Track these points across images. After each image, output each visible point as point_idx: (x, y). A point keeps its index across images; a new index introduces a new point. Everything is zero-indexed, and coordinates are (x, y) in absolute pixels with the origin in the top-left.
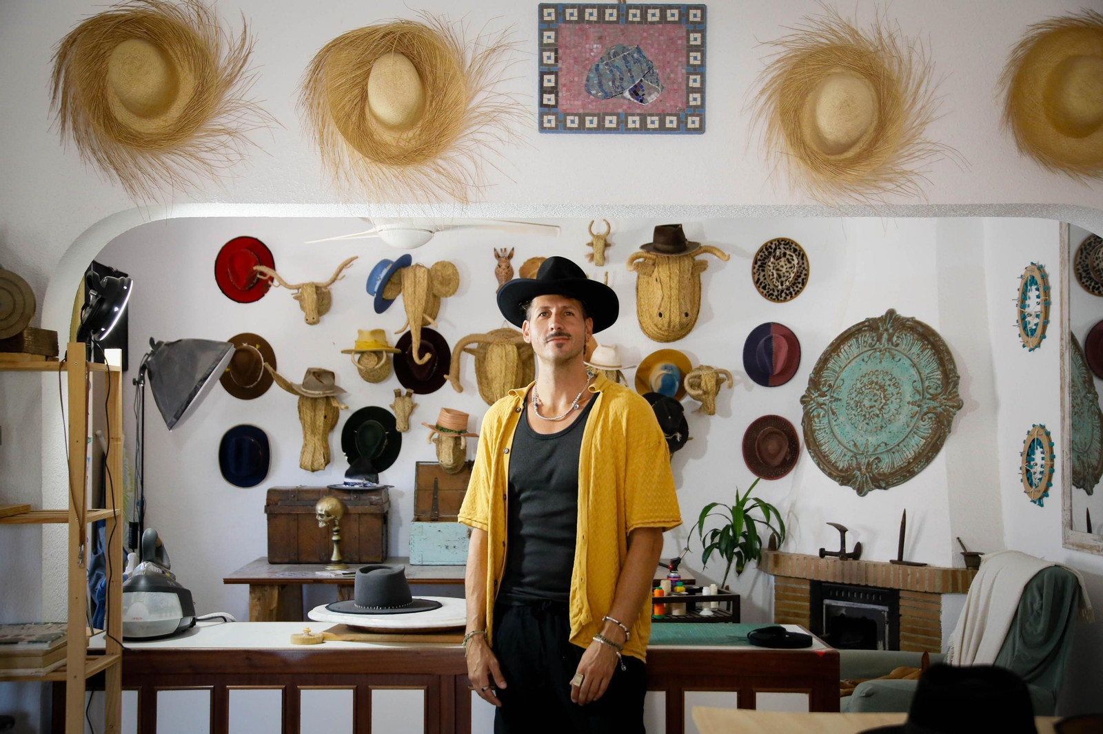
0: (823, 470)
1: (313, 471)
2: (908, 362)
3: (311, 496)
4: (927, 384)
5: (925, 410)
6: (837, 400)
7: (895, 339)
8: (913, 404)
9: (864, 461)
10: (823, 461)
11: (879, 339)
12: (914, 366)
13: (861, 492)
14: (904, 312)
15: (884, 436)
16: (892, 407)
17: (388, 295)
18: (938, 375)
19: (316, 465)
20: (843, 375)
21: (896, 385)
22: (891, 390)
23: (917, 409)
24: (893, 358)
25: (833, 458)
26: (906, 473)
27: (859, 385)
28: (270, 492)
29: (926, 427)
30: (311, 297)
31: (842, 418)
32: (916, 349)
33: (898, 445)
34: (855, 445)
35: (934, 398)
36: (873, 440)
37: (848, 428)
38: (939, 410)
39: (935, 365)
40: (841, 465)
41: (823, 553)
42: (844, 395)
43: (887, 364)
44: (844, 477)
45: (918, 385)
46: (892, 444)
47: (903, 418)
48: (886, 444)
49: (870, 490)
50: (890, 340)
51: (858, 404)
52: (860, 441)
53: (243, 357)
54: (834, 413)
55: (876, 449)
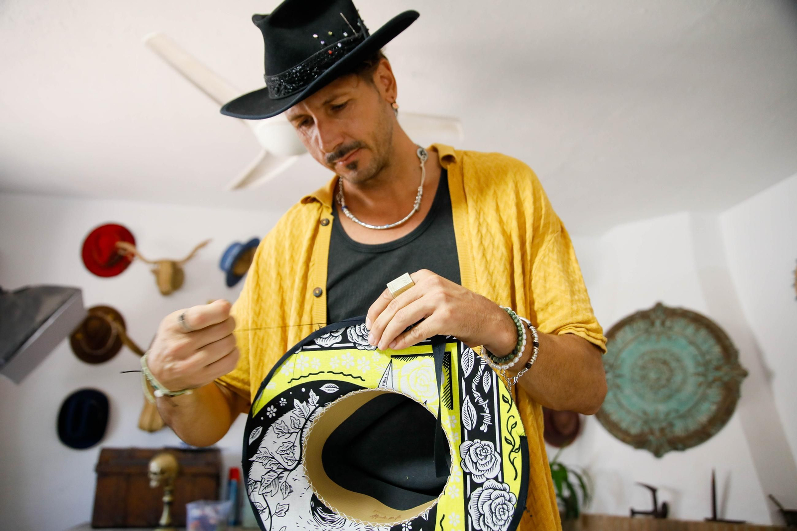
0: (616, 436)
1: (152, 430)
2: (683, 342)
3: (145, 456)
4: (708, 357)
5: (710, 378)
6: (619, 376)
7: (668, 323)
8: (698, 374)
9: (656, 427)
10: (614, 428)
11: (653, 324)
12: (692, 343)
13: (658, 454)
14: (672, 301)
15: (672, 404)
16: (678, 378)
17: (239, 270)
18: (717, 350)
19: (155, 426)
20: (624, 355)
21: (678, 360)
22: (674, 364)
23: (701, 379)
24: (669, 338)
25: (624, 425)
26: (702, 435)
27: (640, 363)
28: (104, 452)
29: (715, 394)
30: (166, 272)
31: (628, 390)
32: (690, 330)
33: (690, 410)
34: (645, 413)
35: (717, 368)
36: (662, 408)
37: (635, 399)
38: (726, 379)
39: (711, 342)
40: (634, 430)
41: (633, 513)
42: (626, 370)
43: (663, 344)
44: (639, 442)
45: (700, 358)
46: (683, 409)
47: (690, 388)
48: (677, 411)
49: (667, 451)
50: (663, 324)
51: (644, 378)
52: (650, 408)
53: (94, 324)
54: (618, 387)
55: (668, 414)
